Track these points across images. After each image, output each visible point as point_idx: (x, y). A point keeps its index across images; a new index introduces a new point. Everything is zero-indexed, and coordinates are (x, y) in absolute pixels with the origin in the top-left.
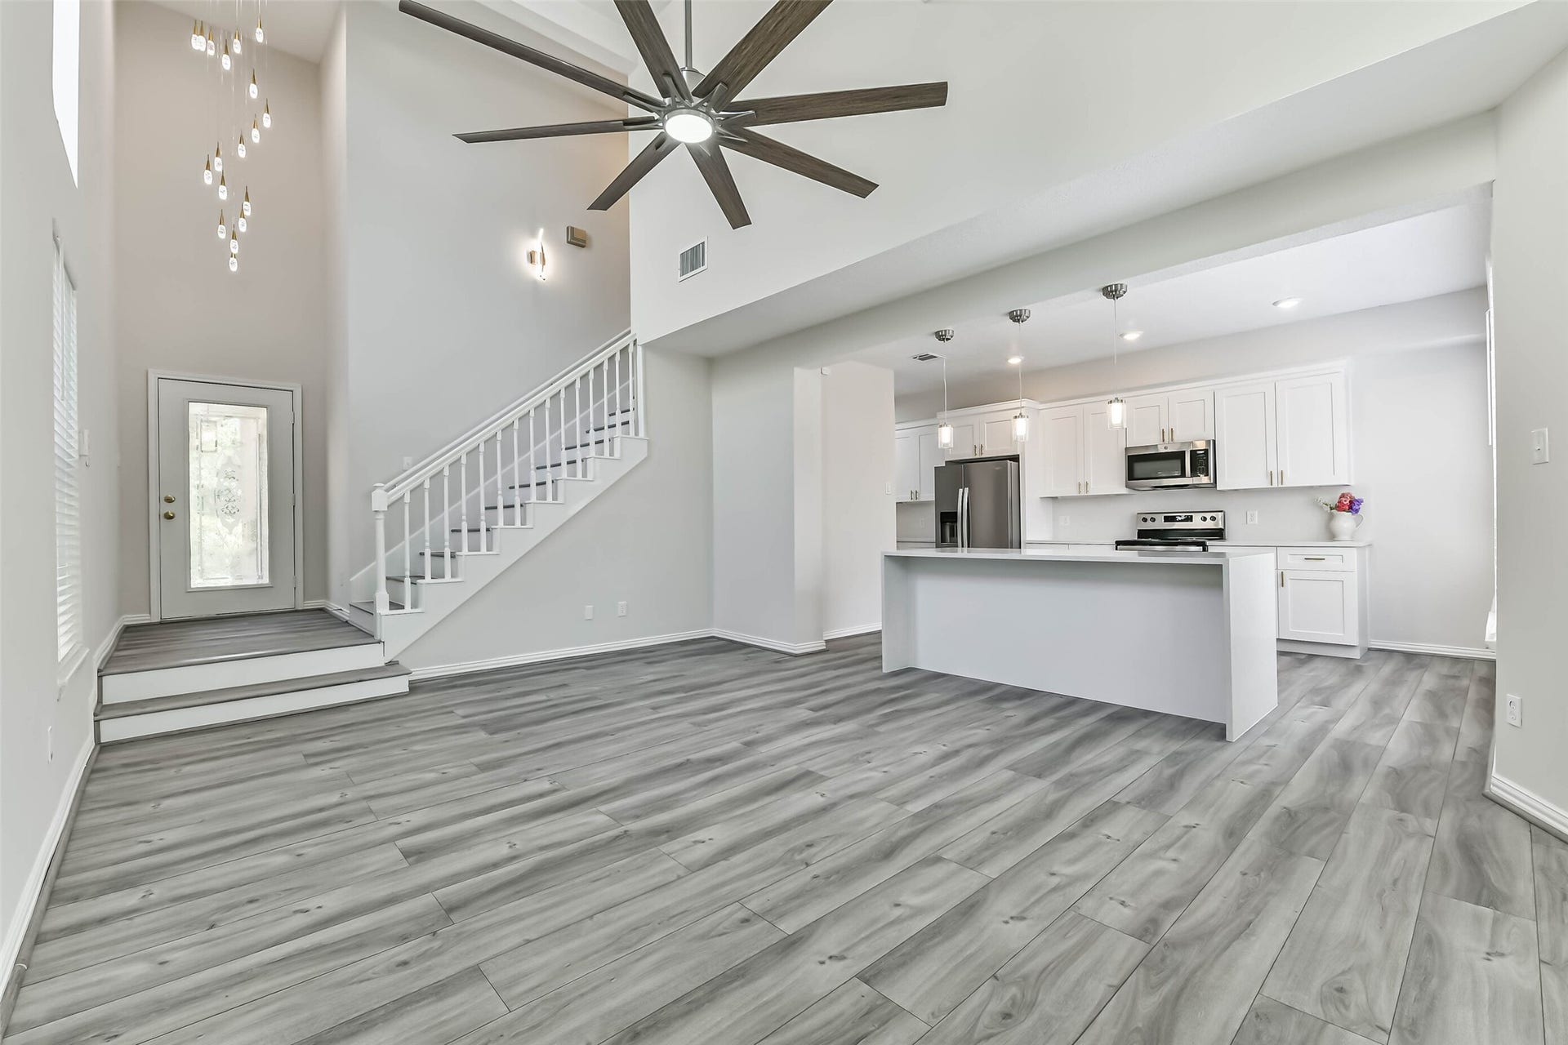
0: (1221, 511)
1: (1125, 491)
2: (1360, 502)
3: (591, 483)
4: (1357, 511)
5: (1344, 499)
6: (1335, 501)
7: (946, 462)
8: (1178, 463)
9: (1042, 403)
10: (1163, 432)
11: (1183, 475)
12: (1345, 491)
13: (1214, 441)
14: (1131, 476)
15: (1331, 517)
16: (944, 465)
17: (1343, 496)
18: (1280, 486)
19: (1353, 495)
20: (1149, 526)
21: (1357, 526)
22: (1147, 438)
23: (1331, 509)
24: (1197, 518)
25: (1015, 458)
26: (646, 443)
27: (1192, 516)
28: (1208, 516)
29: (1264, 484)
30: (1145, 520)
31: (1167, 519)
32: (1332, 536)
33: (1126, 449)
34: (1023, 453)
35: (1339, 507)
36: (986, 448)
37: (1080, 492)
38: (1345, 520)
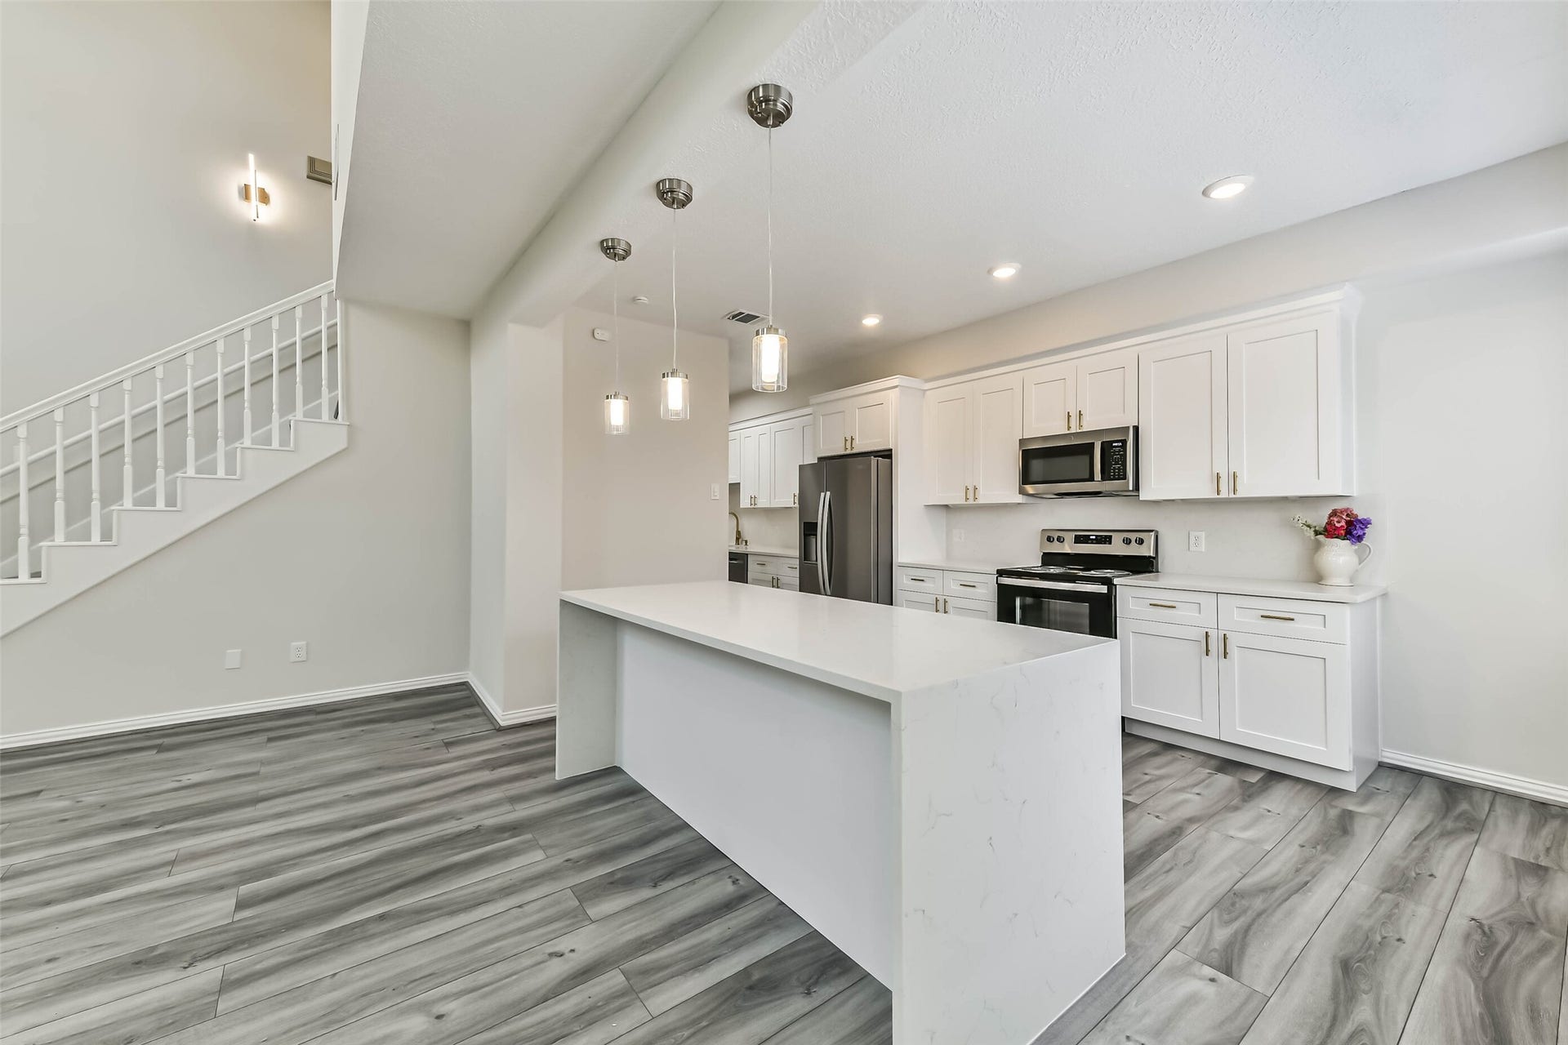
0: (1152, 531)
1: (1020, 499)
2: (1365, 523)
3: (239, 482)
4: (1360, 538)
5: (1336, 519)
6: (1321, 518)
7: (818, 458)
8: (1086, 458)
9: (927, 381)
10: (1069, 416)
11: (1091, 479)
12: (1340, 505)
13: (1136, 429)
14: (1026, 478)
15: (1318, 546)
16: (816, 462)
17: (1334, 513)
18: (1232, 495)
19: (1355, 512)
20: (1056, 548)
21: (1360, 564)
22: (1049, 425)
23: (1317, 533)
24: (1117, 539)
25: (887, 454)
26: (345, 429)
27: (1111, 536)
28: (1133, 537)
29: (1208, 493)
30: (1049, 539)
31: (1079, 539)
32: (1318, 578)
33: (1022, 442)
34: (896, 446)
35: (1330, 531)
36: (856, 442)
37: (967, 499)
38: (1338, 554)
